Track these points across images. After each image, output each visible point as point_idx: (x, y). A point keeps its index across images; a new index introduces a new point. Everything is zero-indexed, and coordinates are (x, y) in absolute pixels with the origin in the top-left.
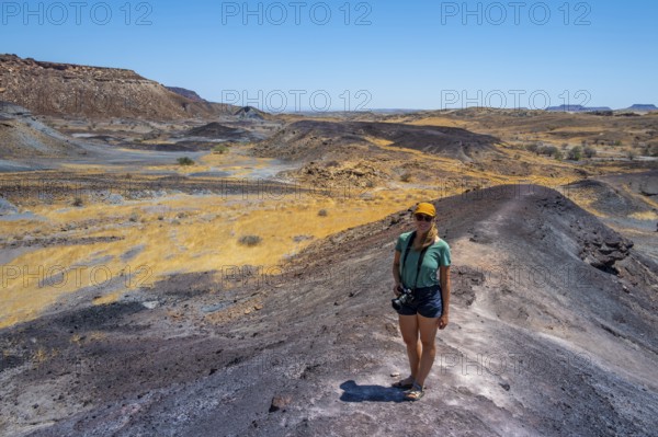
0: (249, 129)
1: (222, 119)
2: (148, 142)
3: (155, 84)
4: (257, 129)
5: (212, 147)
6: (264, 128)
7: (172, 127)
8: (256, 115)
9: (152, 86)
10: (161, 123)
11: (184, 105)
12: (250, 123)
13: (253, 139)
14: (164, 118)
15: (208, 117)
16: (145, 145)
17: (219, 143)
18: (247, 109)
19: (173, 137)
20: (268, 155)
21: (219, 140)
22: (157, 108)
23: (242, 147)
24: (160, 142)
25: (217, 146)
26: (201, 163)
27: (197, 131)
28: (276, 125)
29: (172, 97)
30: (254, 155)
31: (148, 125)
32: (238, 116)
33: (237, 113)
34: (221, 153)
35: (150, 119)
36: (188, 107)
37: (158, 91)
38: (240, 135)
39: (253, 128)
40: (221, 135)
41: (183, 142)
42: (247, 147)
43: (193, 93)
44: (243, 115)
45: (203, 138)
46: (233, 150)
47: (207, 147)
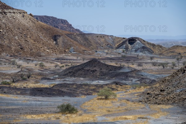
0: (135, 66)
1: (101, 54)
2: (18, 85)
3: (23, 13)
4: (145, 66)
5: (94, 90)
6: (154, 64)
7: (42, 66)
8: (144, 49)
9: (19, 16)
10: (28, 60)
11: (55, 38)
12: (136, 58)
13: (143, 80)
14: (31, 55)
15: (83, 52)
16: (16, 89)
17: (102, 86)
18: (132, 41)
19: (45, 78)
20: (166, 102)
21: (102, 82)
22: (23, 43)
23: (132, 91)
24: (31, 85)
25: (101, 90)
26: (85, 111)
27: (73, 71)
28: (170, 61)
29: (42, 28)
30: (147, 101)
31: (14, 63)
32: (121, 50)
33: (118, 47)
34: (106, 98)
35: (15, 56)
36: (60, 40)
37: (25, 22)
38: (126, 76)
39: (140, 65)
40: (103, 76)
41: (61, 85)
42: (137, 91)
43: (64, 22)
44: (127, 48)
45: (81, 80)
46: (120, 94)
47: (89, 91)
